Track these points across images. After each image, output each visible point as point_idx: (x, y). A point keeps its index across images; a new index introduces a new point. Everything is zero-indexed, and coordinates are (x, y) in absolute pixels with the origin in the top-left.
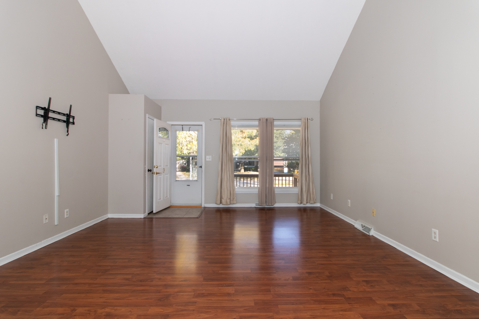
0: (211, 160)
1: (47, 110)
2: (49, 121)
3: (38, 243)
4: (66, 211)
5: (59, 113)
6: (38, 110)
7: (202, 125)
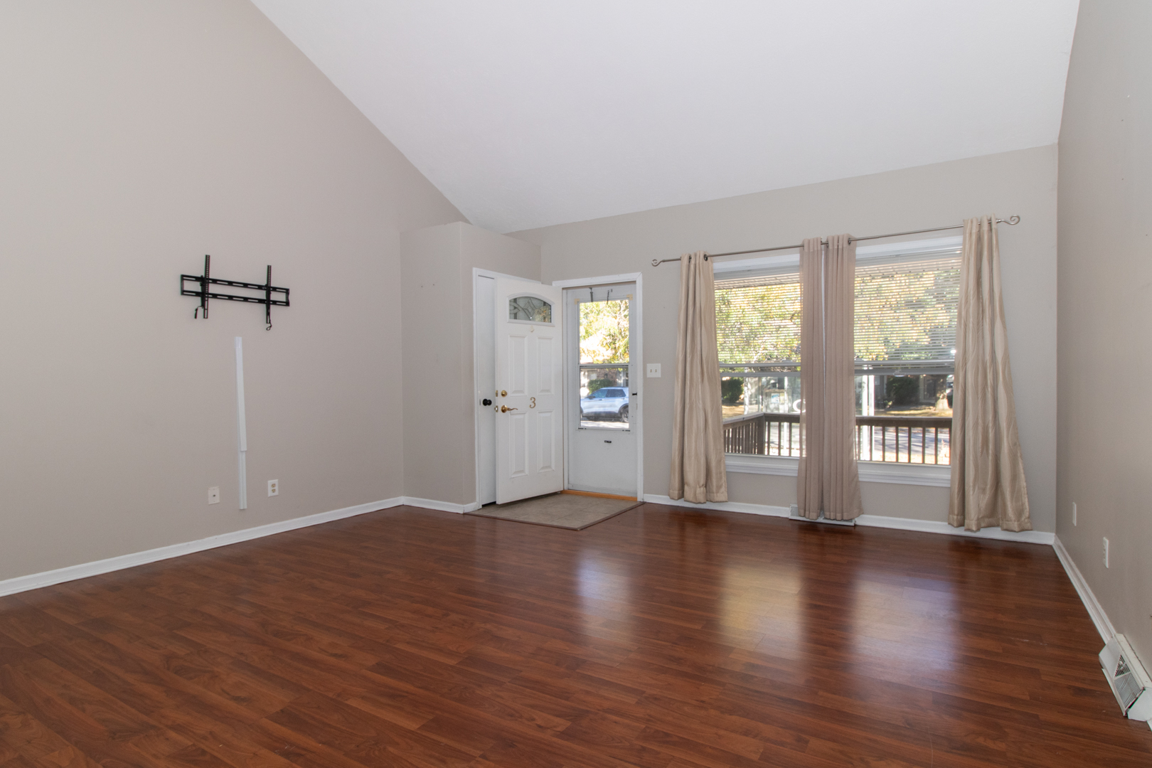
0: (659, 375)
1: (204, 281)
2: (212, 303)
3: (193, 542)
4: (270, 482)
5: (246, 285)
6: (185, 282)
7: (634, 282)
